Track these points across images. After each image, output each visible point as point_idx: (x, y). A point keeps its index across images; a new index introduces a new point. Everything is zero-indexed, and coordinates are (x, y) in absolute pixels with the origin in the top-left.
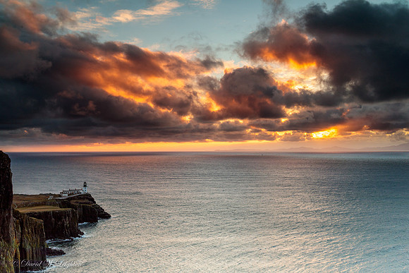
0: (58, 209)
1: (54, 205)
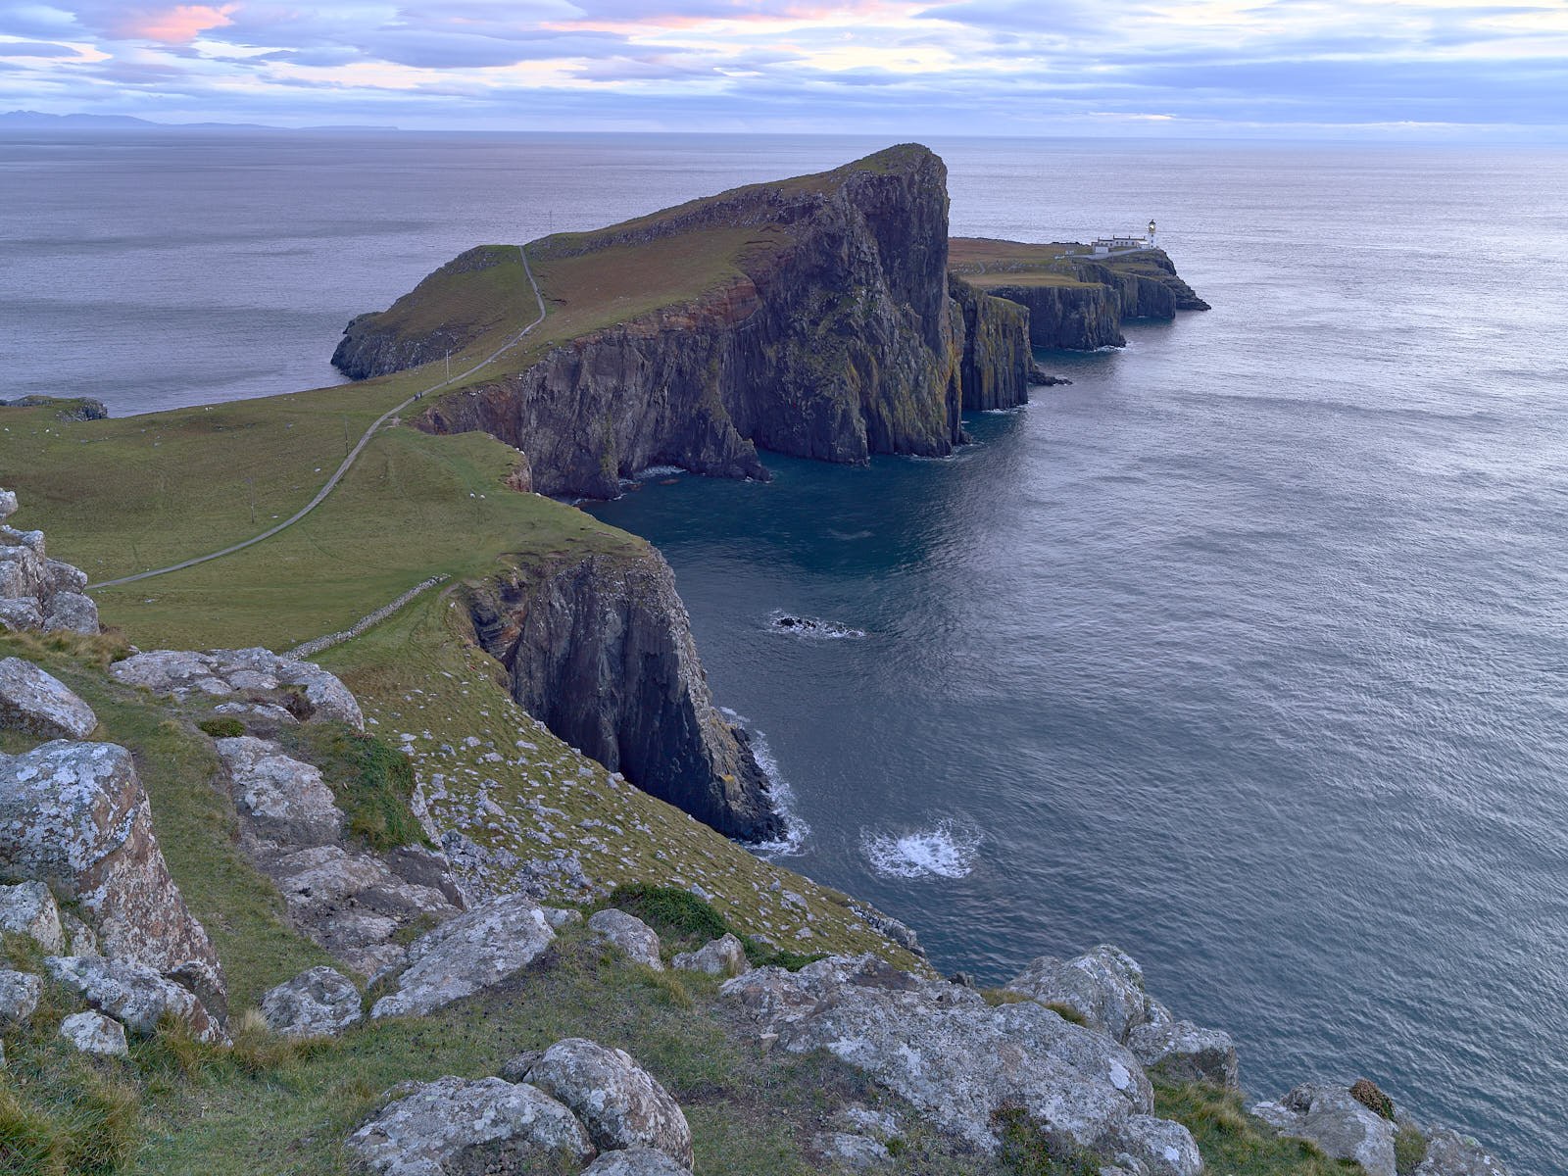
0: (1072, 283)
1: (1068, 272)
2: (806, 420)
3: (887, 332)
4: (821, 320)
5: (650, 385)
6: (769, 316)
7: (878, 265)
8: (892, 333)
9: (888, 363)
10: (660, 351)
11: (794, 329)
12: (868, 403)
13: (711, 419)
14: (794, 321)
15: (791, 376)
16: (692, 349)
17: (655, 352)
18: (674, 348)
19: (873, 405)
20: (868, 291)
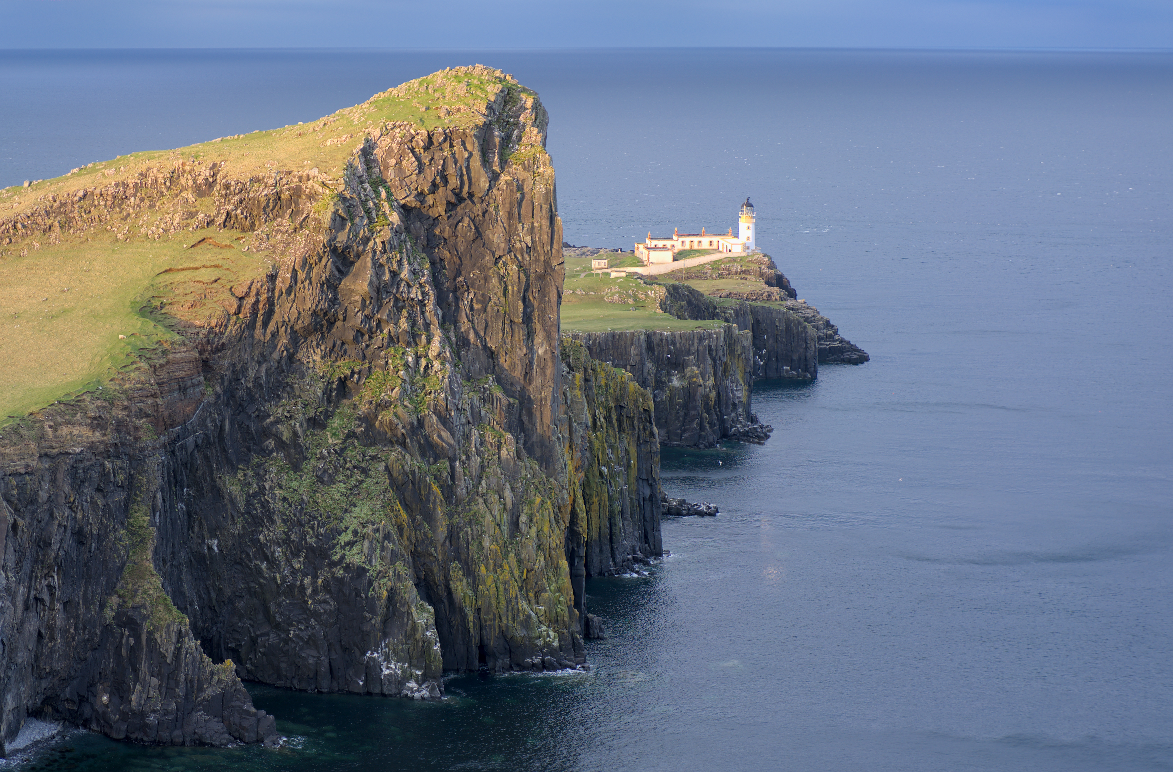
2: (315, 614)
3: (459, 435)
4: (328, 415)
5: (27, 566)
6: (228, 413)
7: (430, 306)
8: (467, 437)
9: (461, 491)
10: (43, 496)
11: (277, 437)
12: (429, 572)
13: (146, 626)
14: (278, 421)
15: (280, 528)
16: (99, 490)
17: (33, 501)
18: (67, 489)
19: (439, 578)
20: (418, 358)
